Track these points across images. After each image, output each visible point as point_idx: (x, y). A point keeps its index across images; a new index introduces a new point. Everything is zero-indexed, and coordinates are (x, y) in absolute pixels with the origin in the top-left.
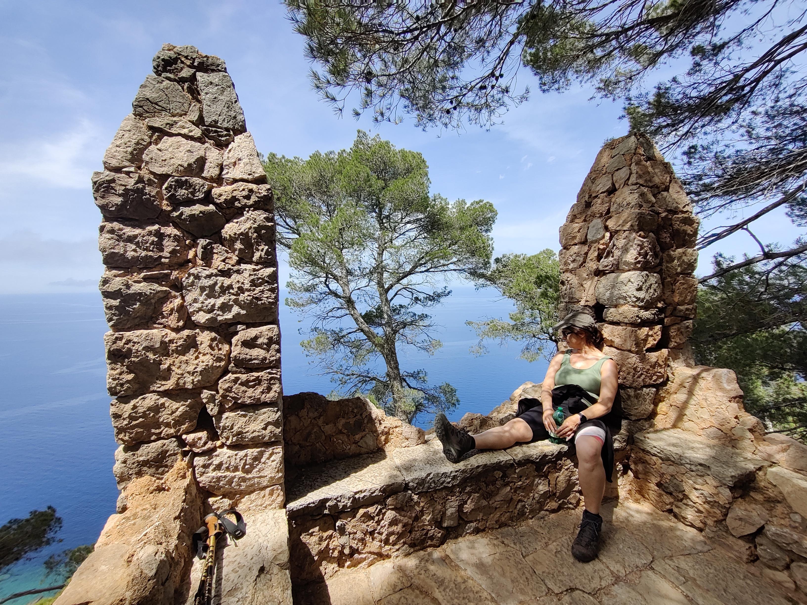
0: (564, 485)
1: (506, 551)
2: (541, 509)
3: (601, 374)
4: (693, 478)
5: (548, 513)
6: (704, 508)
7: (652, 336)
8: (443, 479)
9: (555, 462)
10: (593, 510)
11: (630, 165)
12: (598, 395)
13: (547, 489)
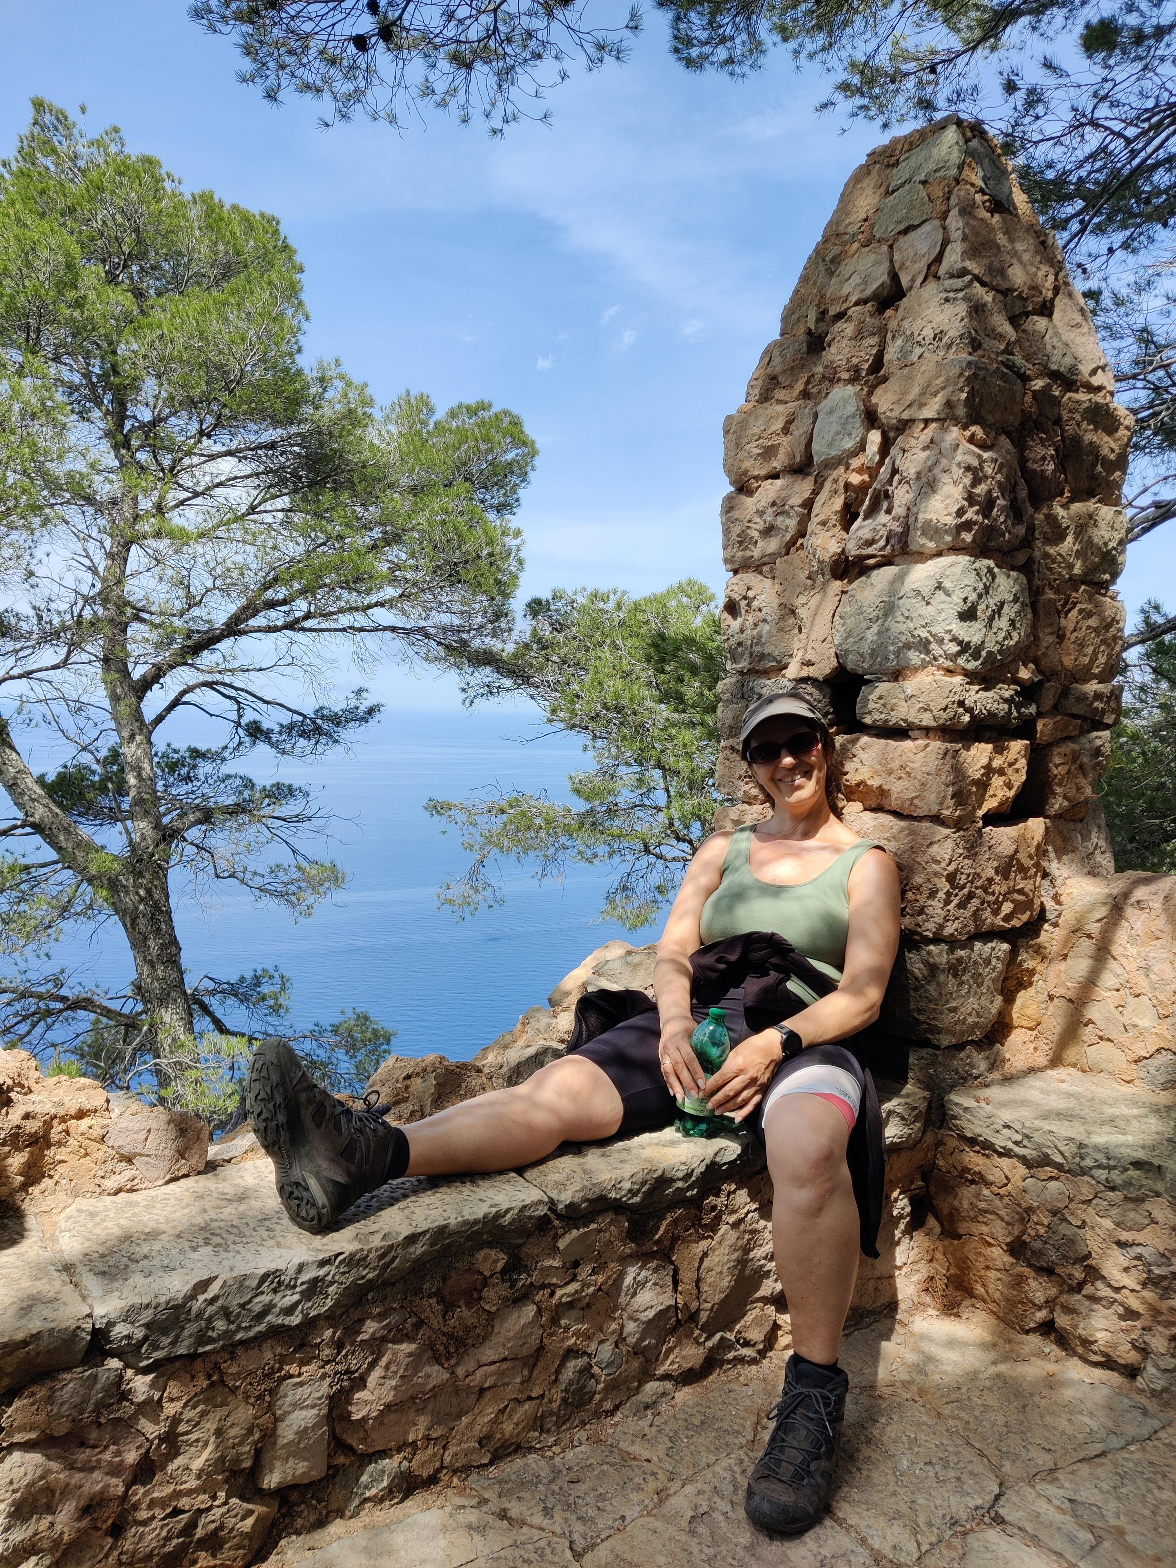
0: (726, 1282)
1: (515, 1545)
2: (646, 1375)
3: (848, 897)
4: (1114, 1211)
5: (668, 1385)
6: (1144, 1301)
7: (1001, 772)
8: (265, 1299)
9: (696, 1203)
10: (817, 1353)
11: (944, 216)
12: (840, 967)
13: (667, 1299)
